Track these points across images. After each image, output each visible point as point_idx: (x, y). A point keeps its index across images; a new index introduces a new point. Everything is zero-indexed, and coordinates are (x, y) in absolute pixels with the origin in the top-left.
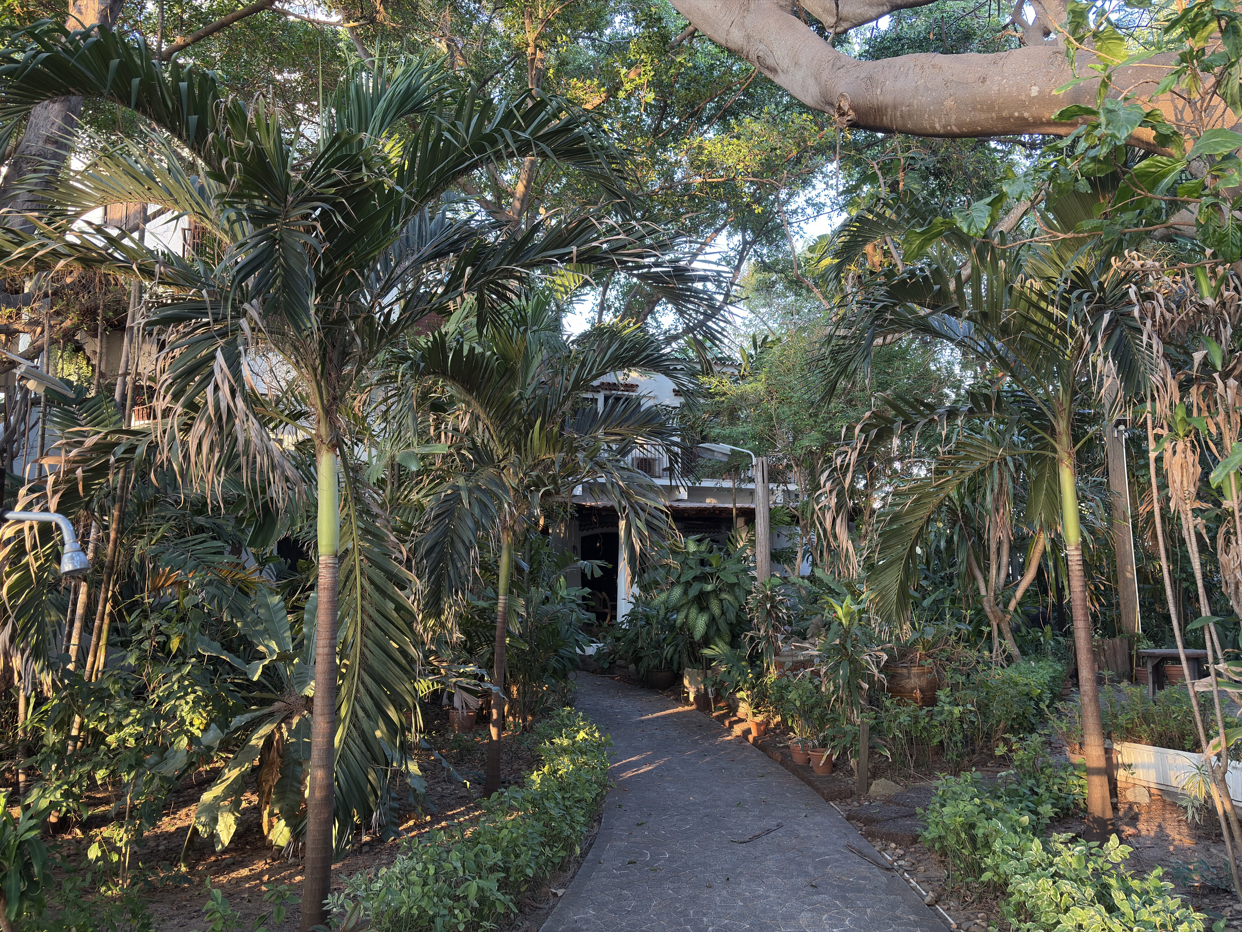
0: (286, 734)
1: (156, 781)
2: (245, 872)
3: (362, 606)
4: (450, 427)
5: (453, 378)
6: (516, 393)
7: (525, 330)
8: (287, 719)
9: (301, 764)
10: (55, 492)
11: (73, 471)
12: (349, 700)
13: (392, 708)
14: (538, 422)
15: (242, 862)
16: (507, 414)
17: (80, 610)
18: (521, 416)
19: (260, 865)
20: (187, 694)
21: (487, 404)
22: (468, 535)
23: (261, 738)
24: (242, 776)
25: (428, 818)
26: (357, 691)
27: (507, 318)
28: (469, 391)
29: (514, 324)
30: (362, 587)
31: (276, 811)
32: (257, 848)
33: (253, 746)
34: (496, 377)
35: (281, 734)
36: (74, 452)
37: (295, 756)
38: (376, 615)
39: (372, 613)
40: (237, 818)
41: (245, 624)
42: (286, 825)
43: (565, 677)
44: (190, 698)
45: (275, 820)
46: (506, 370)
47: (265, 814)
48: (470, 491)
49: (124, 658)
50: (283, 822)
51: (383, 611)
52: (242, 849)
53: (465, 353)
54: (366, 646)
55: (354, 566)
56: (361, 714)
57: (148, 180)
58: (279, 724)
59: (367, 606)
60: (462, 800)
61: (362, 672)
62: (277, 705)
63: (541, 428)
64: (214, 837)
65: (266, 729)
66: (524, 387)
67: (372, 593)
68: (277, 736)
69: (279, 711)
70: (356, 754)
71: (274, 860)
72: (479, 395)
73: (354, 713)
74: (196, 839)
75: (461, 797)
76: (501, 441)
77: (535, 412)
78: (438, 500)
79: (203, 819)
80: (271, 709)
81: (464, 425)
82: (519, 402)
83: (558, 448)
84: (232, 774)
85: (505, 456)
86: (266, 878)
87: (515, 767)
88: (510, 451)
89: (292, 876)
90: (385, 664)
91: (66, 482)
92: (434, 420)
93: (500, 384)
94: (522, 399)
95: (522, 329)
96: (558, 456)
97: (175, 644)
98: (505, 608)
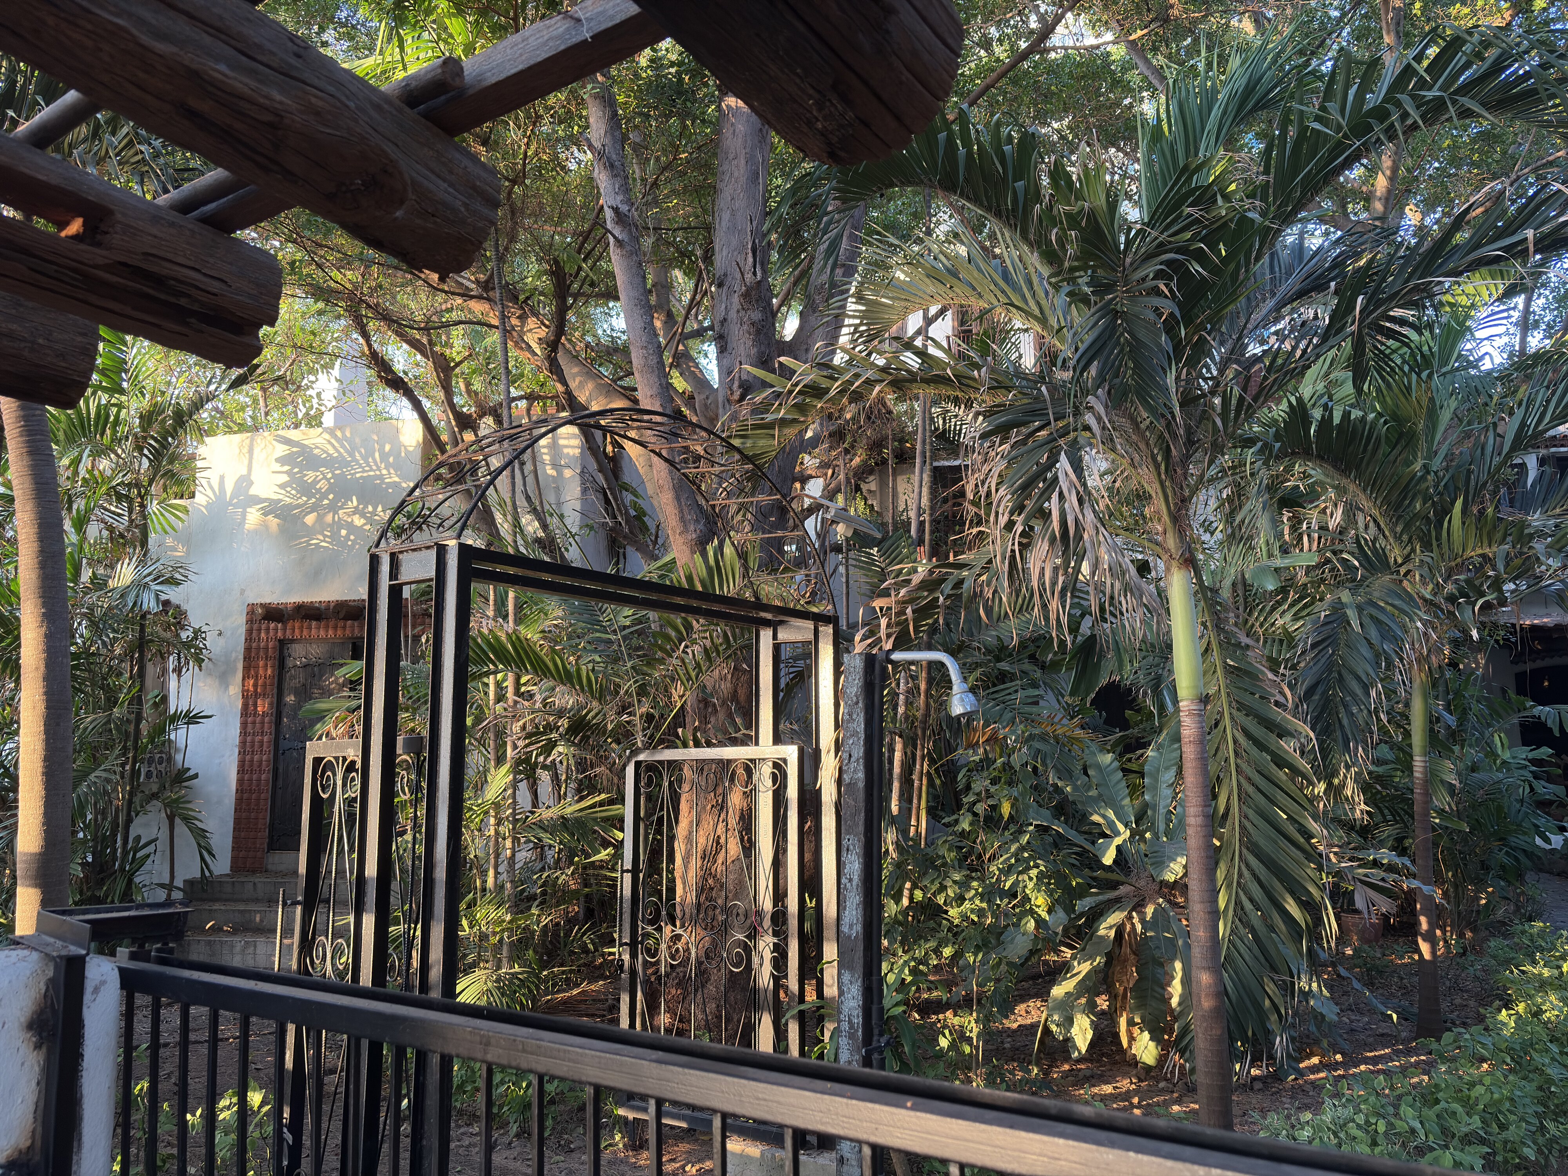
0: (1139, 927)
1: (1003, 968)
2: (1108, 1089)
3: (1237, 766)
4: (1314, 525)
5: (1320, 457)
6: (1418, 466)
7: (1430, 376)
8: (1139, 906)
9: (1162, 965)
10: (888, 636)
11: (903, 612)
12: (1229, 886)
13: (1291, 901)
14: (1459, 504)
15: (1101, 1076)
16: (1405, 498)
17: (897, 770)
18: (1427, 498)
19: (1125, 1084)
20: (1029, 868)
21: (1372, 485)
22: (1364, 668)
23: (1111, 928)
24: (1094, 971)
25: (1339, 1057)
26: (1240, 875)
27: (1399, 361)
28: (1345, 472)
29: (1412, 369)
30: (1235, 741)
31: (1137, 1020)
32: (1115, 1063)
33: (1101, 937)
34: (1384, 448)
35: (1133, 924)
36: (903, 592)
37: (1157, 954)
38: (1257, 778)
39: (1250, 775)
40: (1092, 1021)
41: (1075, 788)
42: (1151, 1039)
43: (1520, 877)
44: (1034, 873)
45: (1136, 1031)
46: (1401, 435)
47: (1123, 1022)
48: (1360, 608)
49: (957, 822)
50: (1146, 1035)
51: (1266, 772)
52: (1098, 1061)
53: (1336, 420)
54: (1246, 817)
55: (1221, 713)
56: (1248, 905)
57: (950, 278)
58: (1130, 913)
59: (1244, 766)
60: (1384, 1039)
61: (1245, 851)
62: (1123, 890)
63: (1465, 511)
64: (1068, 1040)
65: (1115, 918)
66: (1432, 454)
67: (1248, 749)
68: (1128, 927)
69: (1127, 896)
70: (1247, 958)
71: (1140, 1080)
72: (1358, 476)
73: (1238, 903)
74: (1047, 1040)
75: (1382, 1035)
76: (1398, 538)
77: (1451, 490)
78: (1314, 622)
79: (1056, 1017)
80: (1116, 893)
81: (1336, 519)
82: (1423, 478)
83: (1499, 536)
84: (1083, 968)
85: (1407, 559)
86: (1136, 1100)
87: (1458, 1001)
88: (1413, 550)
89: (1167, 1104)
90: (1276, 843)
91: (898, 624)
92: (1289, 519)
93: (1392, 457)
94: (1428, 472)
95: (1424, 375)
96: (1499, 550)
97: (1006, 809)
98: (1425, 773)
